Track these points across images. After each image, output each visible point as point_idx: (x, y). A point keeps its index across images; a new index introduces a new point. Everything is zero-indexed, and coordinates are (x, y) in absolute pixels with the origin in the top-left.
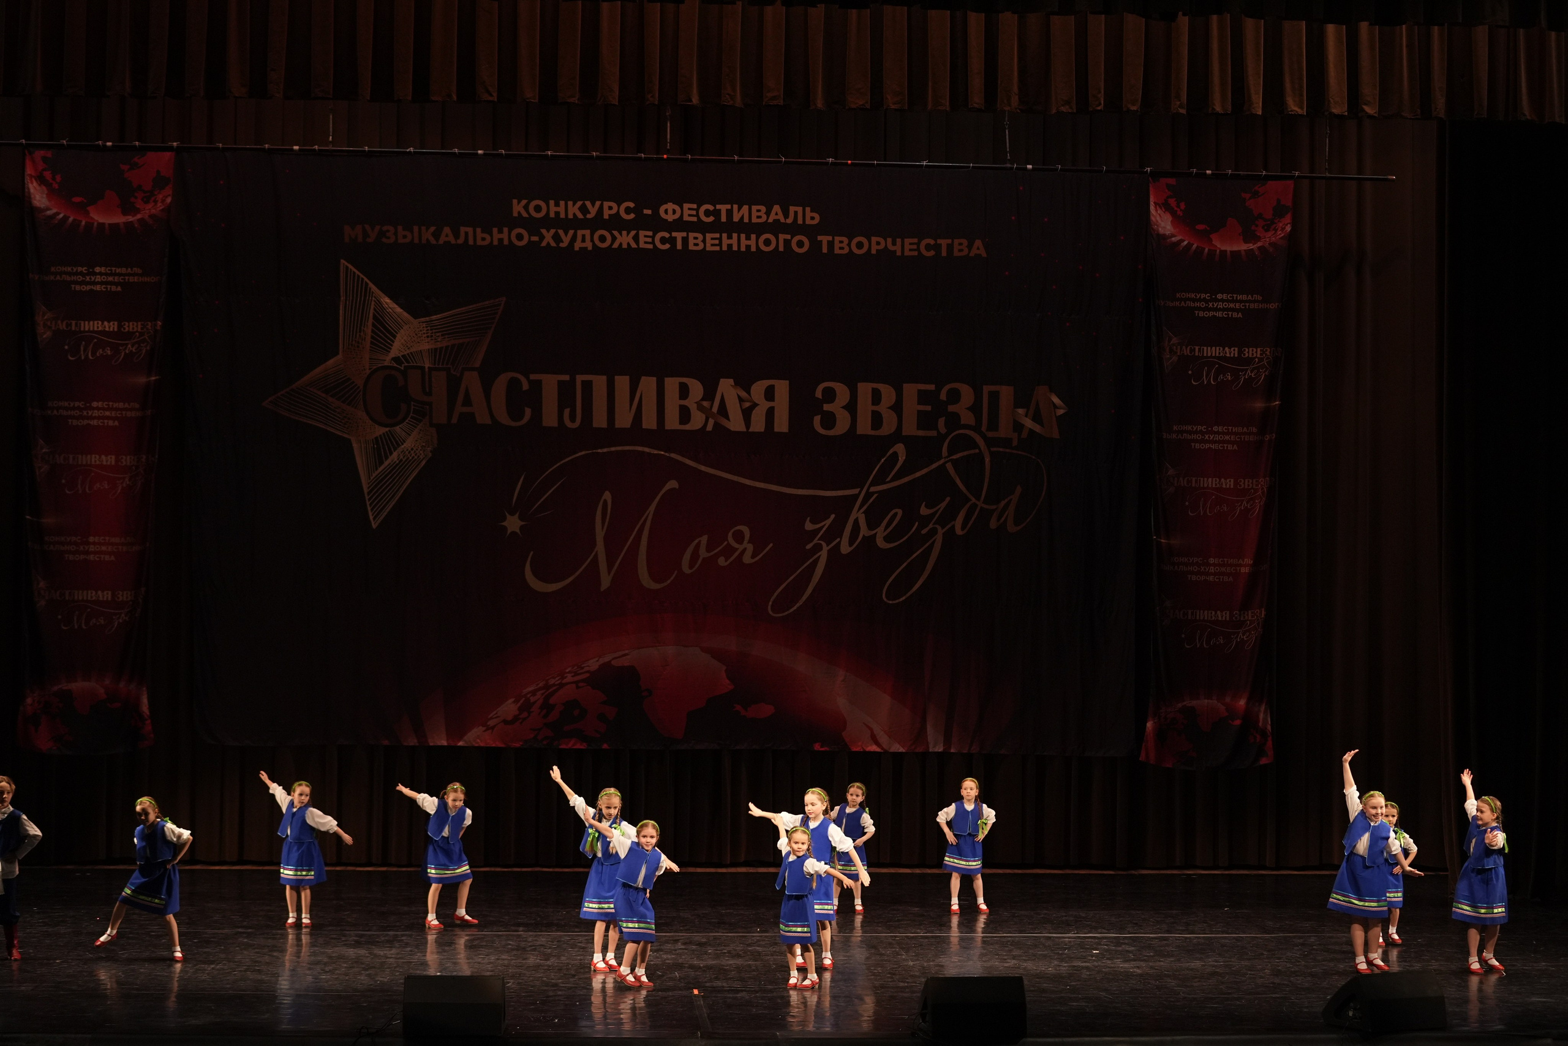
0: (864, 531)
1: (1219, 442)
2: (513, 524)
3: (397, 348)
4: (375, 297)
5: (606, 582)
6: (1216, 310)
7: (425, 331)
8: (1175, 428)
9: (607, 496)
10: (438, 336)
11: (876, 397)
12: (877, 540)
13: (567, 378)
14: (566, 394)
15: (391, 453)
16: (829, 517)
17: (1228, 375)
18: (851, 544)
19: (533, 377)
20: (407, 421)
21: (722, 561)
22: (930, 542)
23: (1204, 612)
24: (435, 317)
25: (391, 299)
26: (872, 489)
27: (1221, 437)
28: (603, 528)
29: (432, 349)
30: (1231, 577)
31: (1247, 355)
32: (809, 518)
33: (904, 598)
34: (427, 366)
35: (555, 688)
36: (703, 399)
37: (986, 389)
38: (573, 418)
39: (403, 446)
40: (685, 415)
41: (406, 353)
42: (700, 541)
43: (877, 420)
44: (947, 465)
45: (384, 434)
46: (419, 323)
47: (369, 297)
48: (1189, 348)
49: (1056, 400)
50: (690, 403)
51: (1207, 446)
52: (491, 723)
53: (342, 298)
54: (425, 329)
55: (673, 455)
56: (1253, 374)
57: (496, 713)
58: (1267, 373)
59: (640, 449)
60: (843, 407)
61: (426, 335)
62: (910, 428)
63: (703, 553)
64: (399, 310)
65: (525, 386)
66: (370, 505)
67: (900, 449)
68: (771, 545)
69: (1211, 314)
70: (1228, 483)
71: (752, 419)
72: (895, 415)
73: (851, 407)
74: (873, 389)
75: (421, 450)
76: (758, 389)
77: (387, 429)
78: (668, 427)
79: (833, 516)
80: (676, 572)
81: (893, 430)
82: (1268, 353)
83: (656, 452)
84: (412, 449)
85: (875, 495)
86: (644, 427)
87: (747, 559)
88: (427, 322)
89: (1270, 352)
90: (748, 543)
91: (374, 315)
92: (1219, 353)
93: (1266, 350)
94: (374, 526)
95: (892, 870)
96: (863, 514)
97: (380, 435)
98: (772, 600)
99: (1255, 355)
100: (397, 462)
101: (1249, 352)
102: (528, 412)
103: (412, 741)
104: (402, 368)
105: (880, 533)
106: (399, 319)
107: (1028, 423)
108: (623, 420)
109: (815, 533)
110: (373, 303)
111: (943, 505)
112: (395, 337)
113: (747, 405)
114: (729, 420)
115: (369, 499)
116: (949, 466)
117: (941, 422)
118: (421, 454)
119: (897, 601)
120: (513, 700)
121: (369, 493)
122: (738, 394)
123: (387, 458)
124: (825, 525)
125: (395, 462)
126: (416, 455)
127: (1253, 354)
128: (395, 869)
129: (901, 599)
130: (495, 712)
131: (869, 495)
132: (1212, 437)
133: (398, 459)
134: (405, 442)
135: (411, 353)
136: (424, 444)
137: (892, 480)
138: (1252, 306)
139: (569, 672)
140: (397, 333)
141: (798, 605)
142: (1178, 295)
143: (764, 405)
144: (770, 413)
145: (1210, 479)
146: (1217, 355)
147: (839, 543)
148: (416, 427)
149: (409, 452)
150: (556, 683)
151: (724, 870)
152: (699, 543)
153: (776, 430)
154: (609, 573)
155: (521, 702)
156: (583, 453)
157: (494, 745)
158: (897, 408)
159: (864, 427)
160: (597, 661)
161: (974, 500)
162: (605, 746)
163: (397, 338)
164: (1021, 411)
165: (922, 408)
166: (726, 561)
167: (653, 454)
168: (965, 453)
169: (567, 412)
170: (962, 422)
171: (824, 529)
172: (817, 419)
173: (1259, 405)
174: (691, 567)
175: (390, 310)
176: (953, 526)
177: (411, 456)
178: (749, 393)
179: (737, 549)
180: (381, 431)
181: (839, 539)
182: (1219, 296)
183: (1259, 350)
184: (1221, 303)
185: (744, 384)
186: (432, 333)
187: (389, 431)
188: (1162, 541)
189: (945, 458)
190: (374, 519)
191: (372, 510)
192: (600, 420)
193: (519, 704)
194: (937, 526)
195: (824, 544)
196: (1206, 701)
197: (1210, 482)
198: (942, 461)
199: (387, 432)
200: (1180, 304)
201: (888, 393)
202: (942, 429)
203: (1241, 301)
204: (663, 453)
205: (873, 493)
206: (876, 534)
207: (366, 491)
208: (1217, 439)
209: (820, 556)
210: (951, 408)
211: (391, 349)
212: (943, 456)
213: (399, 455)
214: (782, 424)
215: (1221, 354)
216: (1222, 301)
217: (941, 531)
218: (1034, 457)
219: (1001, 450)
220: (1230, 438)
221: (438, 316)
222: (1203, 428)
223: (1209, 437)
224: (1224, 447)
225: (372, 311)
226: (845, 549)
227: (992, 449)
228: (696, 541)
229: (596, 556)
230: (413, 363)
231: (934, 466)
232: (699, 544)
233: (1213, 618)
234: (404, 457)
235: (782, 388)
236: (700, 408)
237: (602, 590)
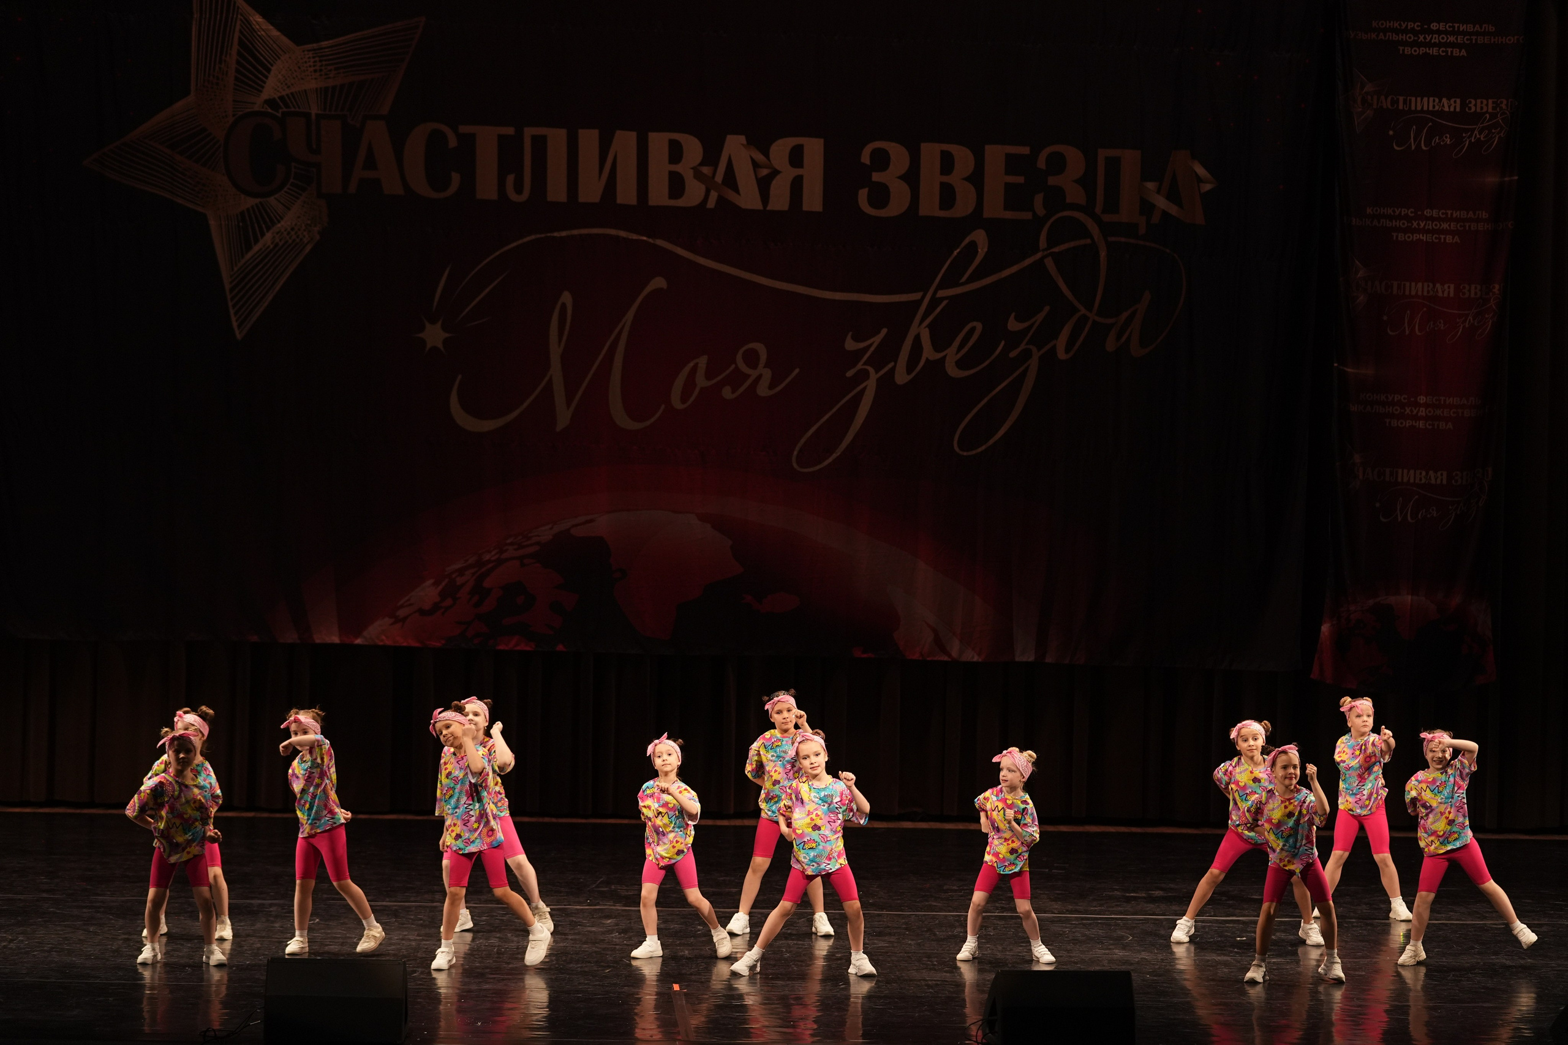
0: (928, 353)
1: (1432, 232)
2: (434, 335)
3: (272, 87)
4: (241, 15)
5: (564, 417)
6: (1430, 45)
7: (312, 64)
8: (1369, 211)
9: (567, 298)
10: (330, 70)
11: (947, 163)
12: (946, 365)
13: (510, 131)
14: (509, 153)
15: (263, 235)
16: (879, 332)
17: (1446, 137)
18: (909, 372)
19: (464, 129)
20: (285, 189)
21: (727, 393)
22: (1022, 369)
23: (1408, 472)
24: (326, 43)
25: (264, 17)
26: (941, 293)
27: (1436, 225)
28: (559, 345)
29: (321, 88)
30: (1450, 423)
31: (1473, 109)
32: (850, 334)
33: (983, 448)
34: (314, 111)
35: (490, 565)
36: (702, 164)
37: (1103, 154)
38: (519, 190)
39: (279, 225)
40: (677, 185)
41: (284, 93)
42: (697, 363)
43: (948, 196)
44: (1046, 261)
45: (252, 207)
46: (304, 51)
47: (233, 15)
48: (1389, 99)
49: (1200, 170)
50: (684, 168)
51: (1416, 237)
52: (401, 613)
53: (195, 16)
54: (312, 60)
55: (660, 242)
56: (1482, 136)
57: (409, 600)
58: (1502, 134)
59: (613, 232)
60: (900, 178)
61: (312, 69)
62: (995, 208)
63: (701, 381)
64: (275, 33)
65: (453, 142)
66: (234, 306)
67: (980, 237)
68: (797, 371)
69: (1422, 50)
70: (1447, 290)
71: (772, 193)
72: (972, 189)
73: (912, 177)
74: (942, 152)
75: (305, 230)
76: (781, 149)
77: (257, 201)
78: (652, 202)
79: (884, 331)
80: (663, 407)
81: (970, 210)
82: (1504, 107)
83: (635, 237)
84: (292, 229)
85: (945, 302)
86: (619, 201)
87: (763, 390)
88: (315, 50)
89: (1507, 105)
90: (765, 367)
91: (239, 37)
92: (1434, 106)
93: (1501, 102)
94: (239, 336)
95: (961, 826)
96: (927, 329)
97: (248, 210)
98: (797, 449)
99: (1485, 110)
100: (272, 247)
101: (1476, 105)
102: (456, 178)
103: (291, 637)
104: (279, 115)
105: (951, 355)
106: (274, 45)
107: (1161, 202)
108: (591, 191)
109: (858, 354)
110: (239, 22)
111: (1040, 317)
112: (269, 70)
113: (764, 172)
114: (739, 194)
115: (232, 299)
116: (1049, 263)
117: (1039, 199)
118: (304, 236)
119: (974, 452)
120: (431, 581)
121: (231, 290)
122: (752, 158)
123: (256, 241)
124: (871, 345)
125: (269, 247)
126: (298, 237)
127: (1482, 108)
128: (265, 815)
129: (980, 450)
130: (407, 598)
131: (934, 302)
132: (1422, 225)
133: (272, 243)
134: (282, 219)
135: (292, 94)
136: (309, 222)
137: (968, 281)
138: (1480, 40)
139: (511, 544)
140: (272, 65)
141: (834, 456)
142: (1374, 24)
143: (789, 173)
144: (797, 185)
145: (1420, 285)
146: (1431, 108)
147: (894, 368)
148: (298, 198)
149: (289, 233)
150: (492, 559)
151: (725, 823)
152: (696, 366)
153: (805, 208)
154: (568, 405)
155: (443, 584)
156: (533, 237)
157: (405, 644)
158: (976, 179)
159: (930, 206)
160: (551, 529)
161: (1083, 311)
162: (560, 647)
163: (272, 73)
164: (1150, 185)
165: (1011, 179)
166: (733, 392)
167: (632, 239)
168: (1072, 244)
169: (510, 179)
170: (1068, 201)
171: (872, 349)
172: (863, 194)
173: (1492, 179)
174: (684, 400)
175: (263, 33)
176: (1054, 347)
177: (290, 238)
178: (767, 155)
179: (749, 376)
180: (252, 202)
181: (892, 364)
182: (1434, 26)
183: (1490, 101)
184: (1437, 36)
185: (761, 142)
186: (321, 66)
187: (261, 203)
188: (1349, 370)
189: (1044, 250)
190: (239, 326)
191: (235, 314)
192: (557, 192)
193: (440, 588)
194: (1031, 347)
195: (871, 370)
196: (1410, 597)
197: (1417, 289)
198: (1039, 255)
199: (256, 204)
200: (1377, 36)
201: (963, 157)
202: (1040, 211)
203: (1464, 33)
204: (645, 238)
205: (942, 299)
206: (945, 357)
207: (227, 287)
208: (1430, 227)
209: (865, 388)
210: (1052, 181)
211: (263, 87)
212: (1041, 249)
213: (274, 237)
214: (813, 201)
215: (1437, 108)
216: (1439, 32)
217: (1036, 355)
218: (1168, 251)
219: (1123, 240)
220: (1450, 226)
221: (331, 41)
222: (1410, 212)
223: (1418, 224)
224: (1440, 239)
225: (237, 35)
226: (902, 377)
227: (1111, 239)
228: (691, 364)
229: (550, 380)
230: (295, 108)
231: (1027, 262)
232: (694, 369)
233: (1423, 481)
234: (280, 240)
235: (814, 148)
236: (698, 175)
237: (558, 429)
